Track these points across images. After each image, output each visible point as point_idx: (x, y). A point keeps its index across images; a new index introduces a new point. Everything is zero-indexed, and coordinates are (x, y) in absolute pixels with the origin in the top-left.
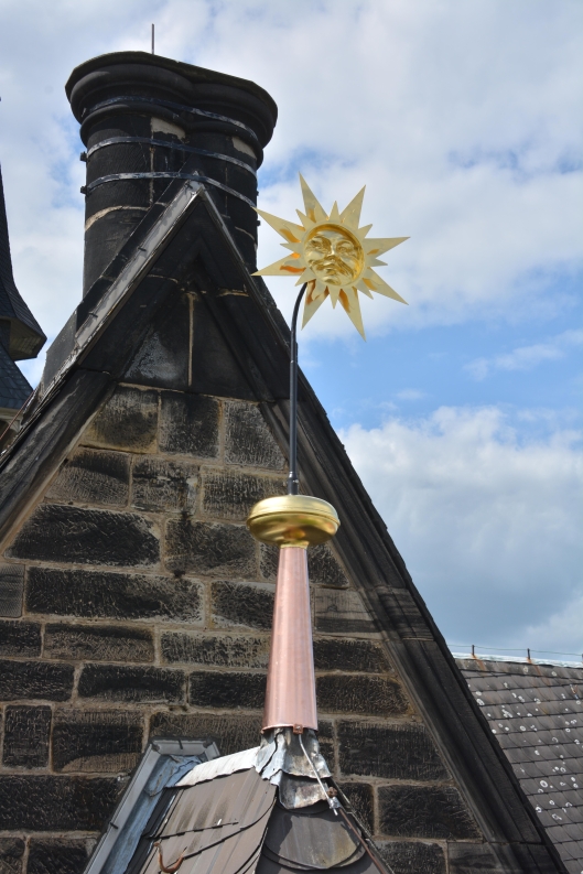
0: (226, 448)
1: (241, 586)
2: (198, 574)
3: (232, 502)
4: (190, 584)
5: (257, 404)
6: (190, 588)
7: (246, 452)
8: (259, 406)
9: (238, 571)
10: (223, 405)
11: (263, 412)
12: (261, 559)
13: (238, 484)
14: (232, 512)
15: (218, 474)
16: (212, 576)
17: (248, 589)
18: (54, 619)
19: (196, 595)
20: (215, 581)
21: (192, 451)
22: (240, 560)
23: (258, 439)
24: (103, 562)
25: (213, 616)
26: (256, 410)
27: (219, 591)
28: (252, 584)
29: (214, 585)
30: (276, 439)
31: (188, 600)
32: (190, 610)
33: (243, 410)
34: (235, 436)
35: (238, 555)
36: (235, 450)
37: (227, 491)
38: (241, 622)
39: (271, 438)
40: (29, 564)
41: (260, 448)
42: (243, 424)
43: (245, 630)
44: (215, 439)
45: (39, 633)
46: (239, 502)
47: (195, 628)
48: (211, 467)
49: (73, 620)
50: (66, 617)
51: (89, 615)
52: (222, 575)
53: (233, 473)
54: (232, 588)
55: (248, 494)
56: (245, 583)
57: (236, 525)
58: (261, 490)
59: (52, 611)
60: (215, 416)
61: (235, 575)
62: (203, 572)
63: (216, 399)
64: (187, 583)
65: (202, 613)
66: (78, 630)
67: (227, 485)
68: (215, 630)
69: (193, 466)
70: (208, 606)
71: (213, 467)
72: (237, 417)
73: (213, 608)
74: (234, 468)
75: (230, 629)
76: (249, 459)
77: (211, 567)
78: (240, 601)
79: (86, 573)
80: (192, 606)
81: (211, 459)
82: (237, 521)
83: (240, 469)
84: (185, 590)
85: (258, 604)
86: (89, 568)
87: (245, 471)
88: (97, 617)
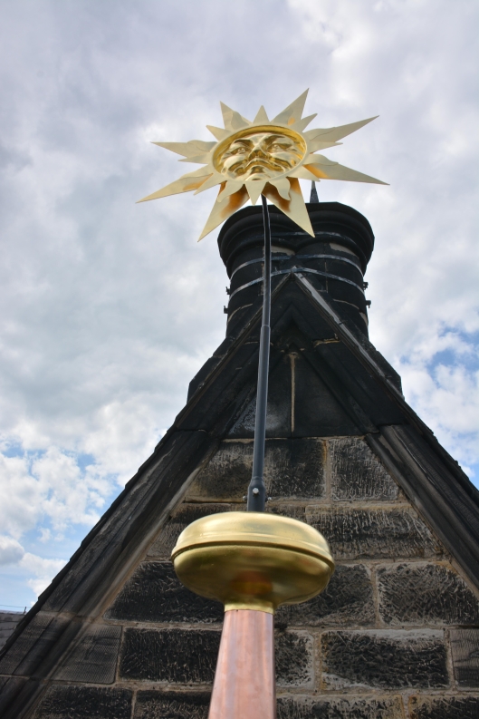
0: (333, 486)
1: (358, 635)
2: (305, 625)
3: (341, 540)
4: (296, 638)
5: (363, 437)
6: (296, 642)
7: (355, 486)
8: (365, 440)
9: (352, 618)
10: (328, 445)
11: (369, 444)
12: (379, 601)
13: (347, 521)
14: (342, 552)
15: (325, 513)
16: (322, 626)
17: (367, 638)
18: (147, 685)
19: (303, 651)
20: (326, 632)
21: (297, 493)
22: (355, 605)
23: (366, 471)
24: (200, 619)
25: (324, 675)
26: (363, 444)
27: (331, 644)
28: (370, 632)
29: (325, 637)
30: (387, 468)
31: (294, 658)
32: (296, 669)
33: (349, 446)
34: (341, 472)
35: (352, 599)
36: (342, 486)
37: (335, 530)
38: (359, 680)
39: (381, 469)
40: (127, 625)
41: (369, 480)
42: (351, 459)
43: (365, 691)
44: (321, 478)
45: (130, 702)
46: (349, 540)
47: (303, 691)
48: (316, 506)
49: (166, 686)
50: (159, 682)
51: (182, 680)
52: (334, 625)
53: (341, 509)
54: (346, 639)
55: (359, 530)
56: (362, 631)
57: (348, 566)
58: (373, 523)
59: (144, 676)
60: (319, 456)
61: (349, 623)
62: (311, 622)
63: (320, 440)
64: (293, 637)
65: (311, 674)
66: (171, 697)
67: (335, 524)
68: (327, 692)
69: (297, 509)
70: (317, 663)
71: (319, 506)
72: (342, 453)
73: (324, 665)
74: (342, 505)
75: (345, 690)
76: (358, 493)
77: (321, 616)
78: (357, 654)
79: (182, 632)
80: (298, 664)
81: (317, 499)
82: (349, 561)
83: (349, 504)
84: (291, 645)
85: (379, 657)
86: (186, 627)
87: (355, 506)
88: (191, 682)
